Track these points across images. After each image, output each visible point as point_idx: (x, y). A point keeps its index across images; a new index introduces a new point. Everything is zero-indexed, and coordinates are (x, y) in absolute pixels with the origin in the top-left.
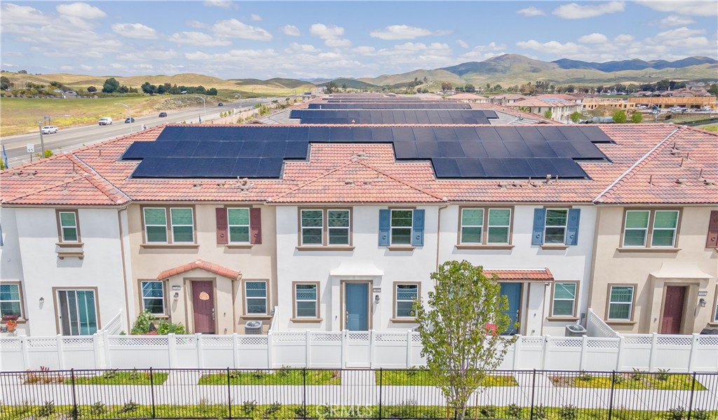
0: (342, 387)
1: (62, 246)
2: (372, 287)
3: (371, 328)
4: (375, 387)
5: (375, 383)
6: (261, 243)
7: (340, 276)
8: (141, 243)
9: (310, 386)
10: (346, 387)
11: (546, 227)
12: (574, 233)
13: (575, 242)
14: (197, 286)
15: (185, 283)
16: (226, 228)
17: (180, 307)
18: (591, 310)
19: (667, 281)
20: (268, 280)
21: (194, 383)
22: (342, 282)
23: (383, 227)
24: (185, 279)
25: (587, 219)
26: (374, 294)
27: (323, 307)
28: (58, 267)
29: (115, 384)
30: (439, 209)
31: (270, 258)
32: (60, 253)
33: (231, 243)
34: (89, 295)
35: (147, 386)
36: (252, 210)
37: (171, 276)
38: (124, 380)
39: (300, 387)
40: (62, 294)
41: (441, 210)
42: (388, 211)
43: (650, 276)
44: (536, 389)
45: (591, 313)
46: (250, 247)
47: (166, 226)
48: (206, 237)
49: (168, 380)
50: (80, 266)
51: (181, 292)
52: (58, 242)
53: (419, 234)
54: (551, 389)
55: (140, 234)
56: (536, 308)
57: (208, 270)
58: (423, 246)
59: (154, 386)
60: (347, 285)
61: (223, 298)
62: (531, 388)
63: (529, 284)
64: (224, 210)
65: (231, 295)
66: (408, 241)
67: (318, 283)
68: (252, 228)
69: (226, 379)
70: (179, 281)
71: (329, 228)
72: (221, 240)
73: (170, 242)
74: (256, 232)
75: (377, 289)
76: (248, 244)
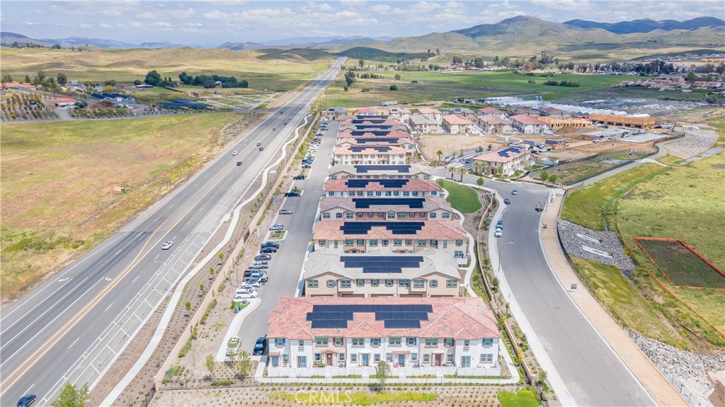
1: (300, 347)
3: (369, 364)
5: (369, 378)
7: (361, 353)
8: (316, 346)
9: (356, 379)
10: (363, 378)
11: (409, 341)
12: (415, 343)
14: (328, 354)
16: (335, 342)
17: (324, 360)
20: (345, 353)
23: (371, 342)
24: (325, 353)
27: (357, 360)
28: (298, 352)
30: (384, 338)
31: (345, 348)
33: (336, 345)
34: (305, 357)
37: (322, 352)
40: (298, 357)
42: (373, 339)
43: (432, 352)
45: (420, 360)
46: (341, 346)
47: (322, 341)
48: (330, 344)
50: (303, 351)
51: (324, 356)
53: (380, 343)
56: (408, 359)
57: (331, 351)
58: (381, 346)
60: (363, 355)
61: (334, 357)
63: (407, 354)
64: (335, 338)
65: (336, 356)
66: (377, 345)
67: (356, 354)
71: (359, 342)
73: (322, 345)
74: (342, 343)
75: (370, 355)
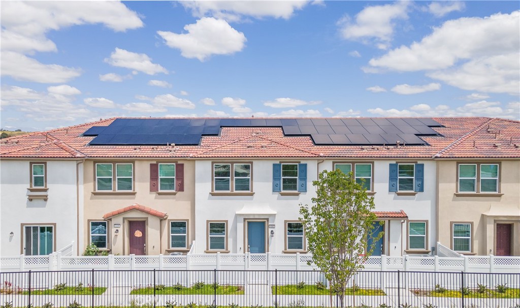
0: (245, 296)
1: (32, 190)
2: (268, 223)
3: (268, 251)
4: (271, 296)
5: (271, 293)
6: (183, 191)
7: (243, 215)
8: (93, 191)
9: (219, 296)
10: (248, 296)
11: (399, 177)
12: (420, 183)
13: (422, 190)
14: (133, 225)
15: (124, 222)
16: (157, 179)
18: (439, 243)
19: (496, 219)
20: (188, 220)
21: (127, 293)
22: (245, 219)
23: (276, 178)
24: (124, 219)
25: (429, 171)
26: (270, 230)
27: (230, 241)
28: (27, 207)
29: (63, 294)
30: (318, 164)
31: (190, 202)
32: (29, 196)
33: (160, 191)
34: (49, 230)
35: (89, 296)
36: (177, 165)
37: (113, 215)
38: (71, 292)
39: (212, 296)
40: (28, 229)
41: (319, 165)
42: (279, 165)
43: (483, 215)
44: (401, 298)
45: (440, 245)
46: (174, 194)
47: (112, 177)
48: (142, 186)
49: (106, 292)
50: (44, 206)
51: (121, 230)
52: (29, 188)
53: (303, 182)
54: (413, 298)
55: (92, 184)
56: (396, 242)
57: (142, 211)
58: (306, 192)
59: (95, 296)
60: (249, 223)
61: (153, 233)
62: (397, 297)
63: (389, 221)
64: (156, 165)
65: (159, 231)
66: (295, 188)
67: (227, 221)
68: (177, 179)
69: (153, 291)
70: (119, 220)
71: (235, 178)
72: (153, 188)
73: (114, 190)
74: (180, 182)
75: (271, 225)
76: (174, 191)
